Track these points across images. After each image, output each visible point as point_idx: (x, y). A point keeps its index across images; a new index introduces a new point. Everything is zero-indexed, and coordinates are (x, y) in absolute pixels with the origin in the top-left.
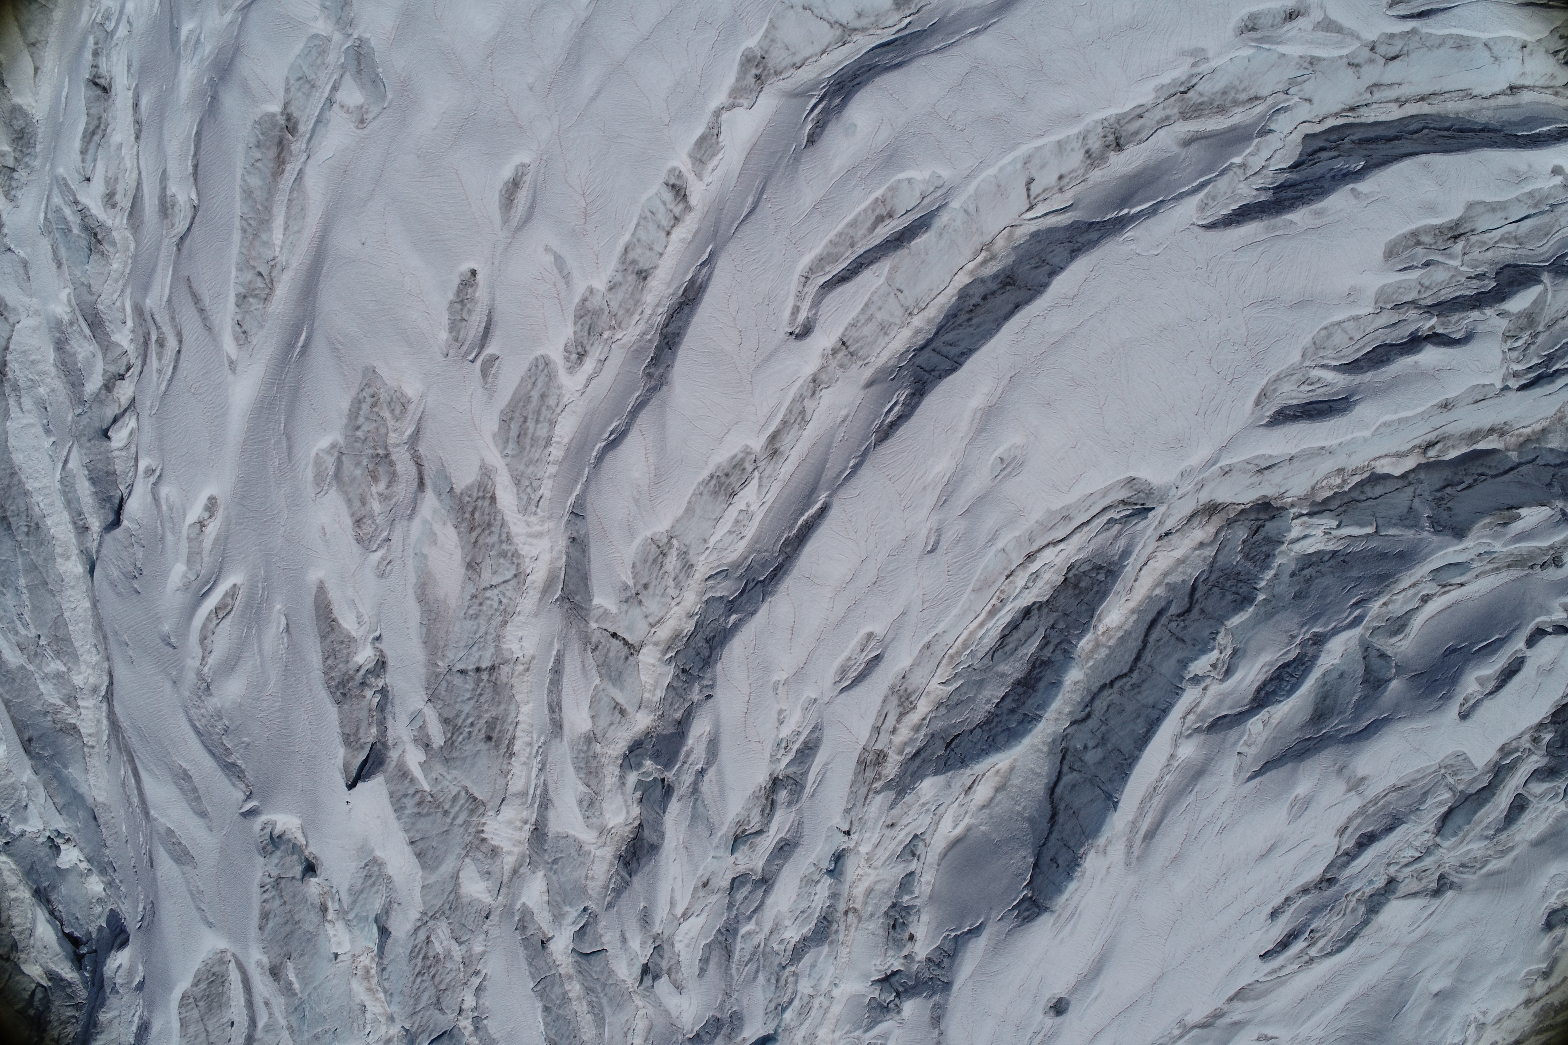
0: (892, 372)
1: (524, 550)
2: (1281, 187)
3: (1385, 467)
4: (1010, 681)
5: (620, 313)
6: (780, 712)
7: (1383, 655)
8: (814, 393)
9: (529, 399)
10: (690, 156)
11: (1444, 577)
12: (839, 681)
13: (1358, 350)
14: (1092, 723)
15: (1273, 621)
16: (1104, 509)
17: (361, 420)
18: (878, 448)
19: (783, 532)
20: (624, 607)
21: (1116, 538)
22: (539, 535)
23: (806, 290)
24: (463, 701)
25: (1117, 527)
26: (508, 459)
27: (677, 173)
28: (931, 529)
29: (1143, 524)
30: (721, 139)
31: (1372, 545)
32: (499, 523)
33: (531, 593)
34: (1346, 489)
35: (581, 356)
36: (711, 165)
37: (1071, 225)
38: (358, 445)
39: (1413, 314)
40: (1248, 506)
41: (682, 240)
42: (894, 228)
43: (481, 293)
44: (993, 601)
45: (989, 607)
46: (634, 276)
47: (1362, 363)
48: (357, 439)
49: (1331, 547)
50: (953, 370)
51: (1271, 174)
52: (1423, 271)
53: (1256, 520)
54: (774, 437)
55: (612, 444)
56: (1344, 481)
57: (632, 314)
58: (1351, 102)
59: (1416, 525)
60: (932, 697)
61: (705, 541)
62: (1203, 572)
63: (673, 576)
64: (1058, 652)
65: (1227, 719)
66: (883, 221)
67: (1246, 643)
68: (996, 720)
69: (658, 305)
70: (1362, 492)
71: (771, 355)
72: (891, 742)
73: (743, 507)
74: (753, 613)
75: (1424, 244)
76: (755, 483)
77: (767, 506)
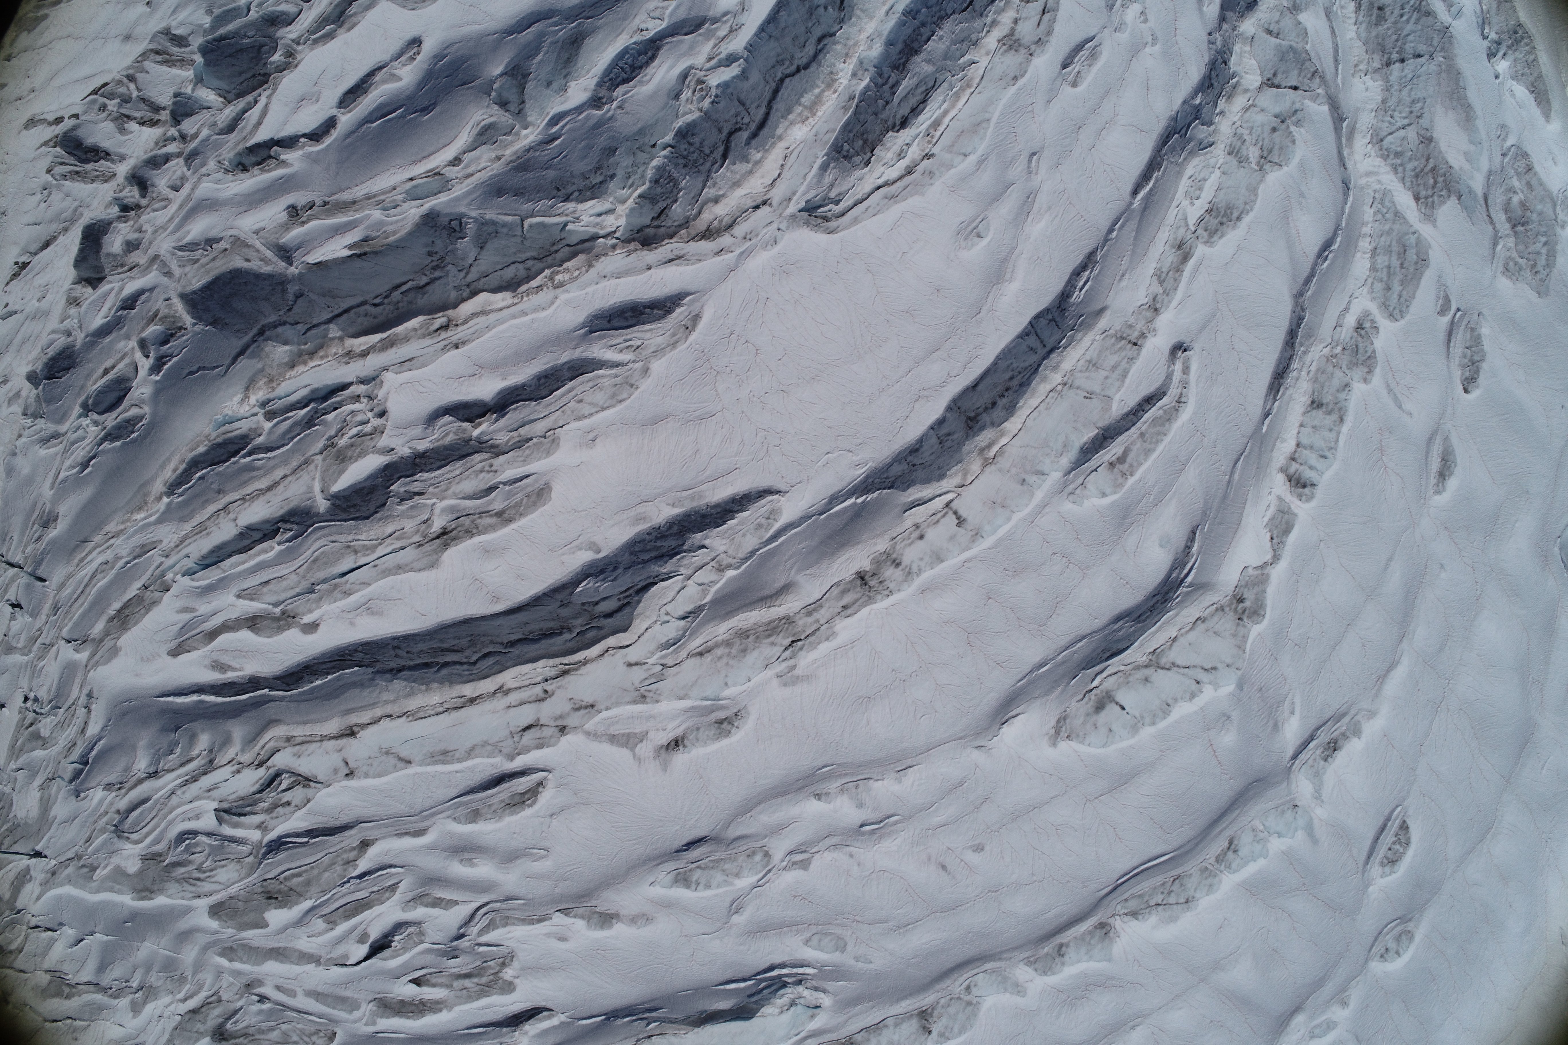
0: (1080, 326)
1: (1378, 161)
2: (672, 553)
3: (502, 299)
4: (923, 55)
5: (1330, 369)
6: (1146, 21)
7: (503, 104)
8: (1154, 299)
9: (1402, 283)
10: (1295, 515)
11: (435, 183)
12: (1096, 46)
13: (570, 391)
14: (818, 32)
15: (639, 126)
16: (843, 214)
17: (1544, 251)
18: (1095, 246)
19: (1162, 177)
20: (1298, 106)
21: (832, 185)
22: (1368, 174)
23: (1179, 391)
24: (1414, 32)
25: (832, 195)
26: (1412, 230)
27: (1304, 498)
28: (1036, 174)
29: (809, 196)
30: (1268, 535)
31: (528, 206)
32: (1408, 180)
33: (1364, 128)
34: (547, 272)
35: (1359, 327)
36: (1272, 510)
37: (909, 487)
38: (1544, 229)
39: (502, 438)
40: (667, 241)
41: (1284, 441)
42: (1107, 453)
43: (1457, 374)
44: (938, 134)
45: (941, 129)
46: (1324, 401)
47: (567, 375)
48: (1545, 234)
49: (570, 206)
50: (1038, 317)
51: (682, 570)
52: (498, 480)
53: (658, 227)
54: (1186, 258)
55: (1327, 245)
56: (551, 279)
57: (1318, 370)
58: (568, 678)
59: (482, 224)
60: (983, 51)
61: (1224, 173)
62: (716, 172)
63: (1247, 143)
64: (886, 76)
65: (685, 30)
66: (1118, 459)
67: (667, 104)
68: (935, 19)
69: (1297, 379)
70: (528, 269)
71: (1203, 327)
72: (1018, 12)
73: (1196, 202)
74: (1184, 102)
75: (491, 516)
76: (1192, 221)
77: (1175, 204)
